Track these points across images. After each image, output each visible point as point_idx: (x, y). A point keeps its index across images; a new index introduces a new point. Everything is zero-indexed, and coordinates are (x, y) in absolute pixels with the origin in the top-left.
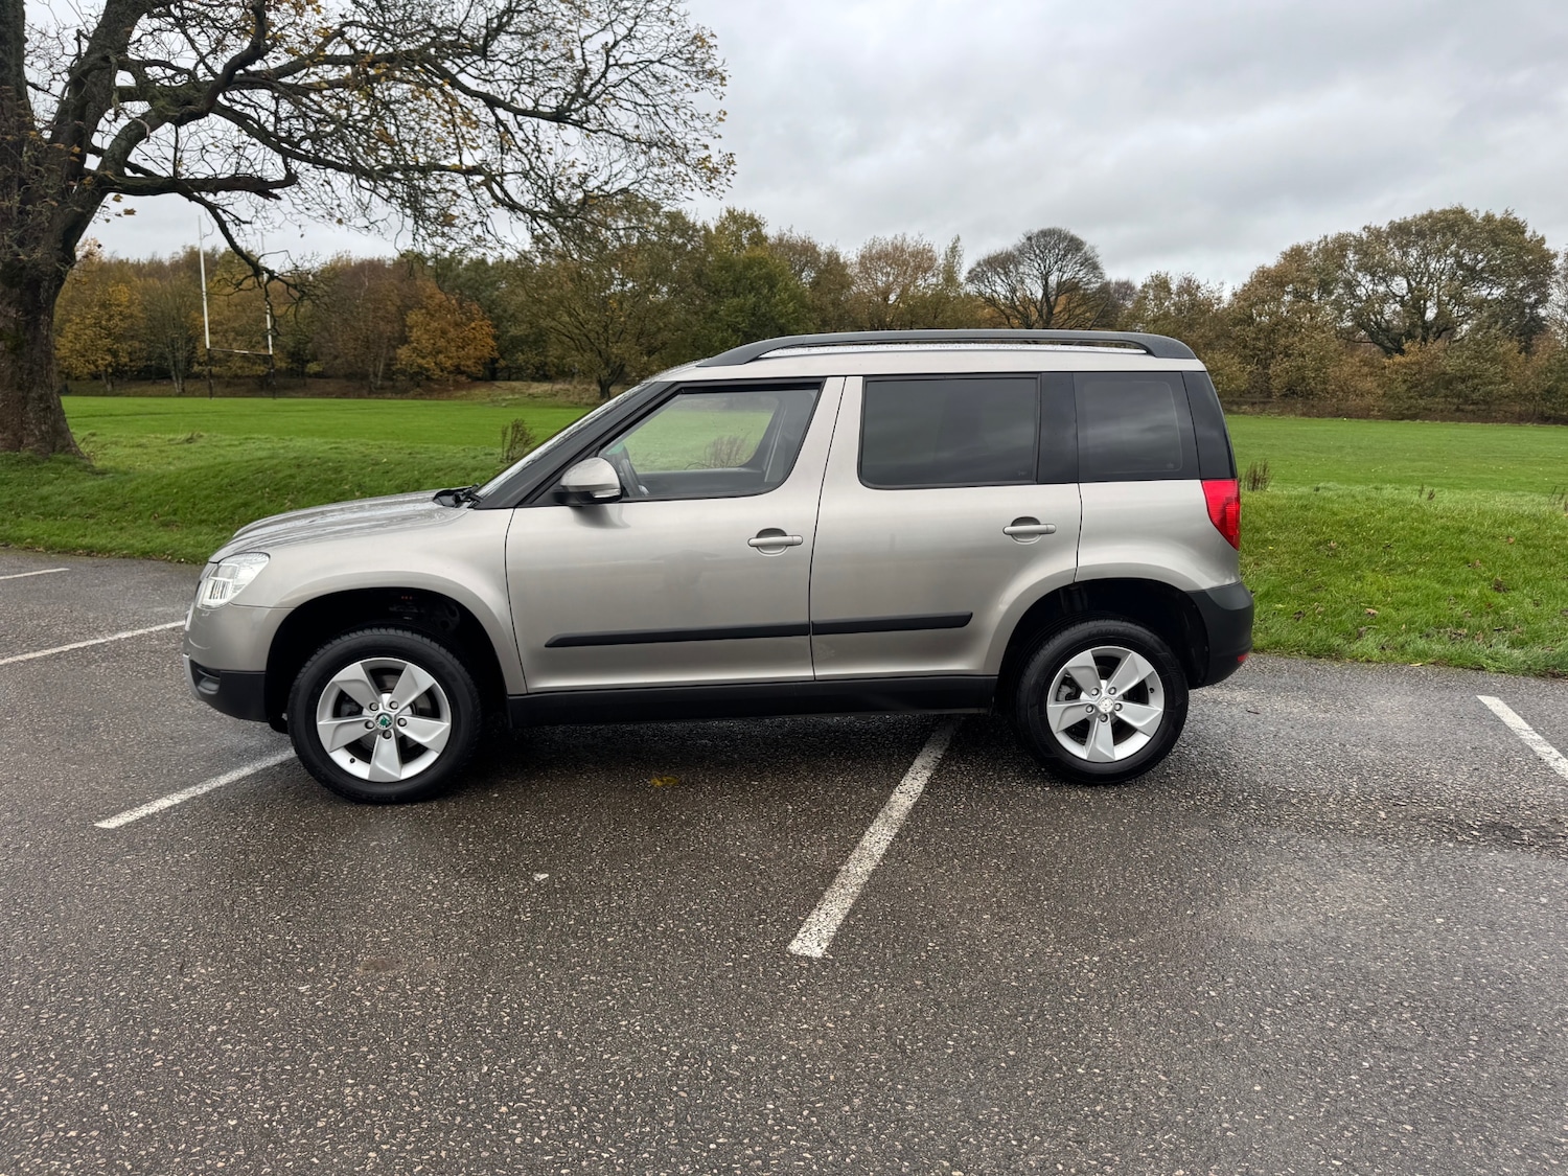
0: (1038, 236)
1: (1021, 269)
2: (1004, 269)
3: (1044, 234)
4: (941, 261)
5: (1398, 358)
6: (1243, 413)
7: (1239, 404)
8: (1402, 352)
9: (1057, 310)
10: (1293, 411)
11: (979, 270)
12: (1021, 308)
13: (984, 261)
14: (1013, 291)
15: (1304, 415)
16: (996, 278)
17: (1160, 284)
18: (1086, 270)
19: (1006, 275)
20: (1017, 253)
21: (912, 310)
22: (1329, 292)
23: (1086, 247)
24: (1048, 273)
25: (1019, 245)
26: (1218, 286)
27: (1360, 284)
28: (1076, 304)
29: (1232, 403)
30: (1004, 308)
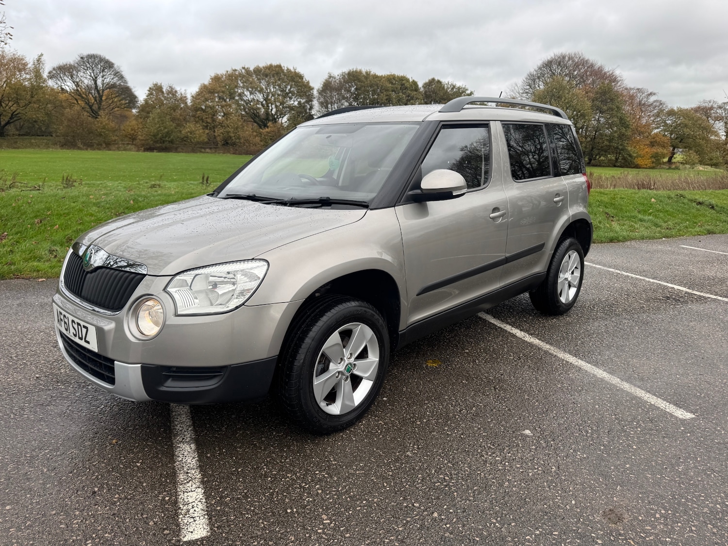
0: (87, 57)
1: (81, 74)
2: (69, 73)
3: (91, 56)
4: (30, 66)
5: (267, 130)
6: (208, 153)
7: (205, 148)
8: (268, 127)
9: (104, 98)
10: (228, 152)
11: (54, 72)
12: (84, 96)
13: (57, 67)
14: (77, 85)
15: (234, 153)
16: (66, 78)
17: (157, 89)
18: (117, 78)
19: (72, 77)
20: (76, 65)
21: (17, 92)
22: (234, 98)
23: (115, 66)
24: (96, 78)
25: (77, 61)
26: (184, 92)
27: (245, 95)
28: (115, 96)
29: (201, 148)
30: (73, 95)
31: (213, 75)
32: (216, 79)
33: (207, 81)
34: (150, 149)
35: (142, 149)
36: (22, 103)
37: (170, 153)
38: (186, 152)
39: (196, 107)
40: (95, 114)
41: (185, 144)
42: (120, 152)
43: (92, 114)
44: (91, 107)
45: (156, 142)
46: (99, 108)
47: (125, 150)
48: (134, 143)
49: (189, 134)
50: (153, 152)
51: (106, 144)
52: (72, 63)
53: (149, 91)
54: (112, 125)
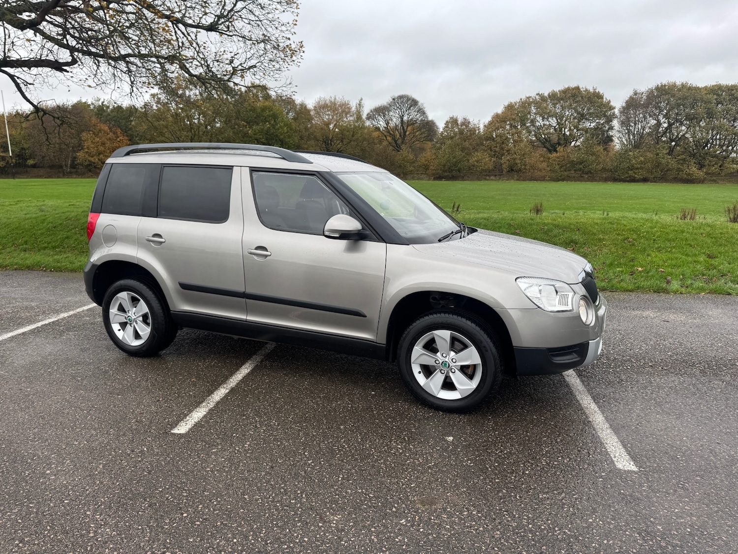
0: (397, 98)
1: (391, 113)
2: (383, 113)
3: (401, 97)
4: (354, 109)
5: (555, 154)
6: (492, 180)
7: (490, 176)
8: (556, 151)
9: (408, 133)
10: (513, 178)
11: (371, 114)
12: (391, 132)
13: (374, 109)
14: (387, 124)
15: (517, 180)
16: (379, 118)
17: (454, 121)
18: (419, 115)
19: (384, 116)
20: (389, 106)
21: (342, 132)
22: (525, 125)
23: (419, 104)
24: (403, 116)
25: (389, 102)
26: (478, 122)
27: (537, 121)
28: (416, 131)
29: (486, 175)
30: (384, 132)
31: (506, 104)
32: (510, 107)
33: (500, 110)
34: (439, 178)
35: (432, 178)
36: (345, 142)
37: (456, 181)
38: (471, 180)
39: (487, 137)
40: (398, 148)
41: (472, 173)
42: (414, 181)
43: (396, 148)
44: (396, 142)
45: (445, 171)
46: (402, 142)
47: (418, 179)
48: (427, 173)
49: (475, 163)
50: (442, 180)
51: (403, 174)
52: (385, 104)
53: (445, 124)
54: (411, 156)
